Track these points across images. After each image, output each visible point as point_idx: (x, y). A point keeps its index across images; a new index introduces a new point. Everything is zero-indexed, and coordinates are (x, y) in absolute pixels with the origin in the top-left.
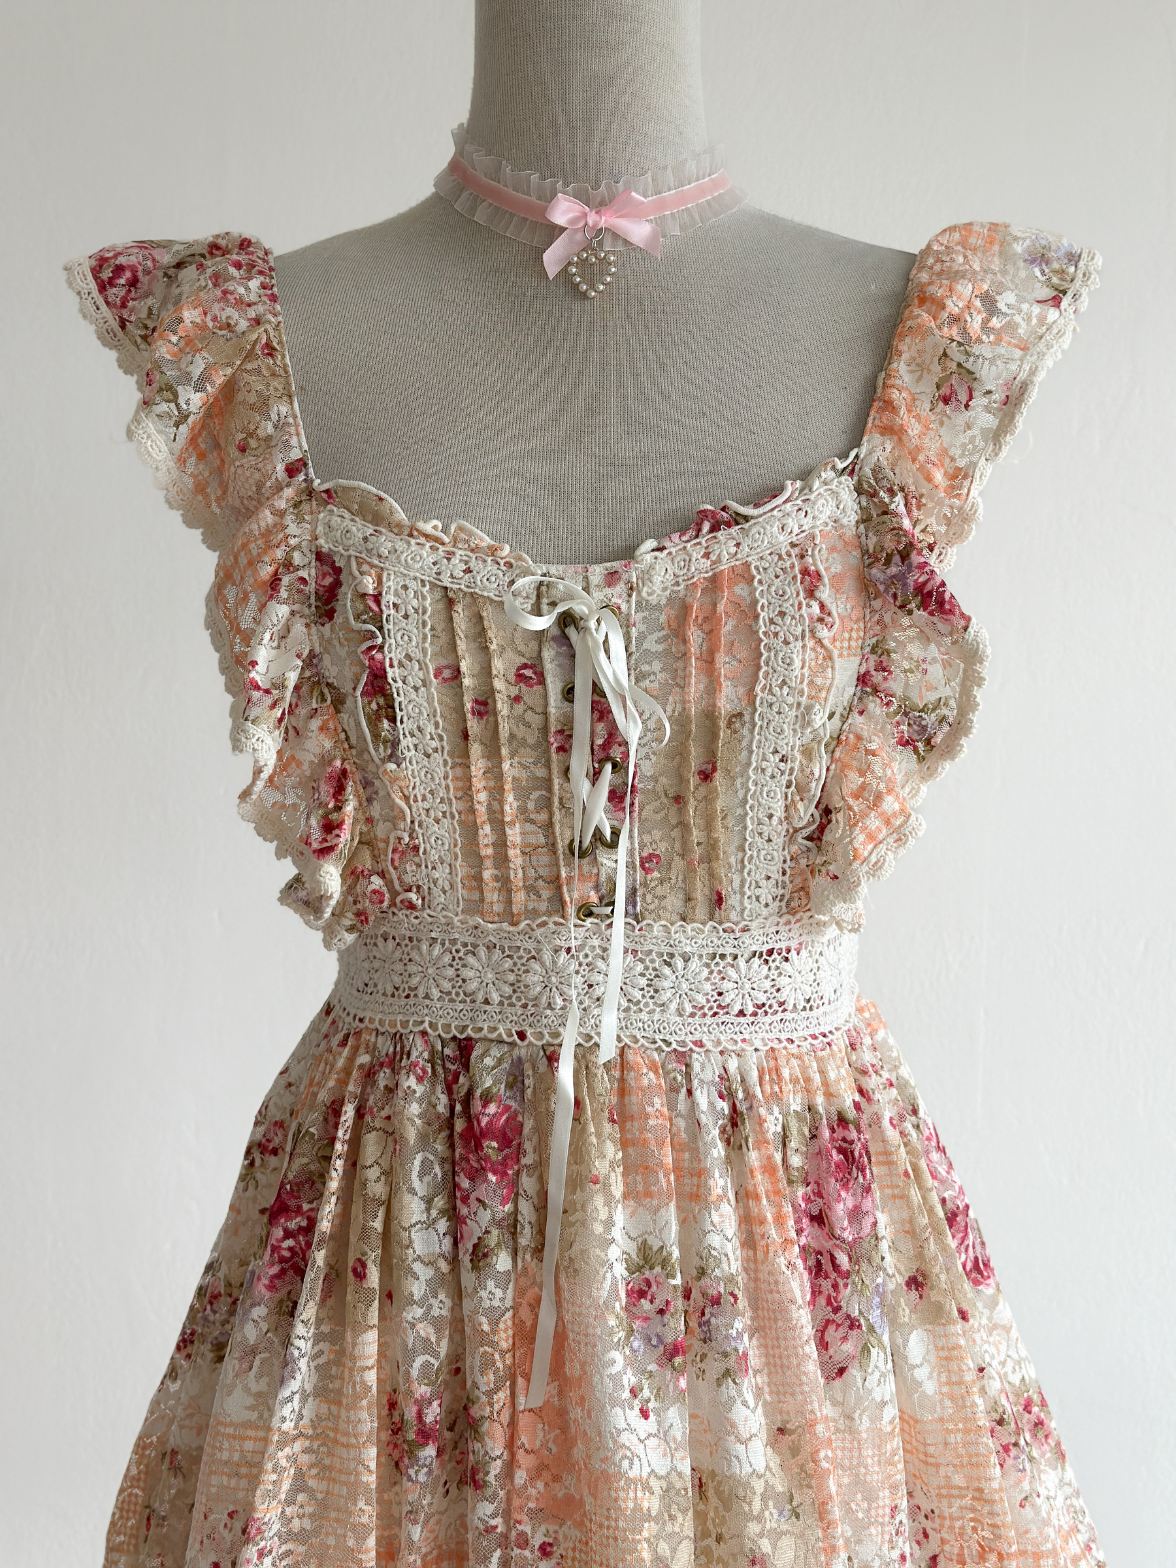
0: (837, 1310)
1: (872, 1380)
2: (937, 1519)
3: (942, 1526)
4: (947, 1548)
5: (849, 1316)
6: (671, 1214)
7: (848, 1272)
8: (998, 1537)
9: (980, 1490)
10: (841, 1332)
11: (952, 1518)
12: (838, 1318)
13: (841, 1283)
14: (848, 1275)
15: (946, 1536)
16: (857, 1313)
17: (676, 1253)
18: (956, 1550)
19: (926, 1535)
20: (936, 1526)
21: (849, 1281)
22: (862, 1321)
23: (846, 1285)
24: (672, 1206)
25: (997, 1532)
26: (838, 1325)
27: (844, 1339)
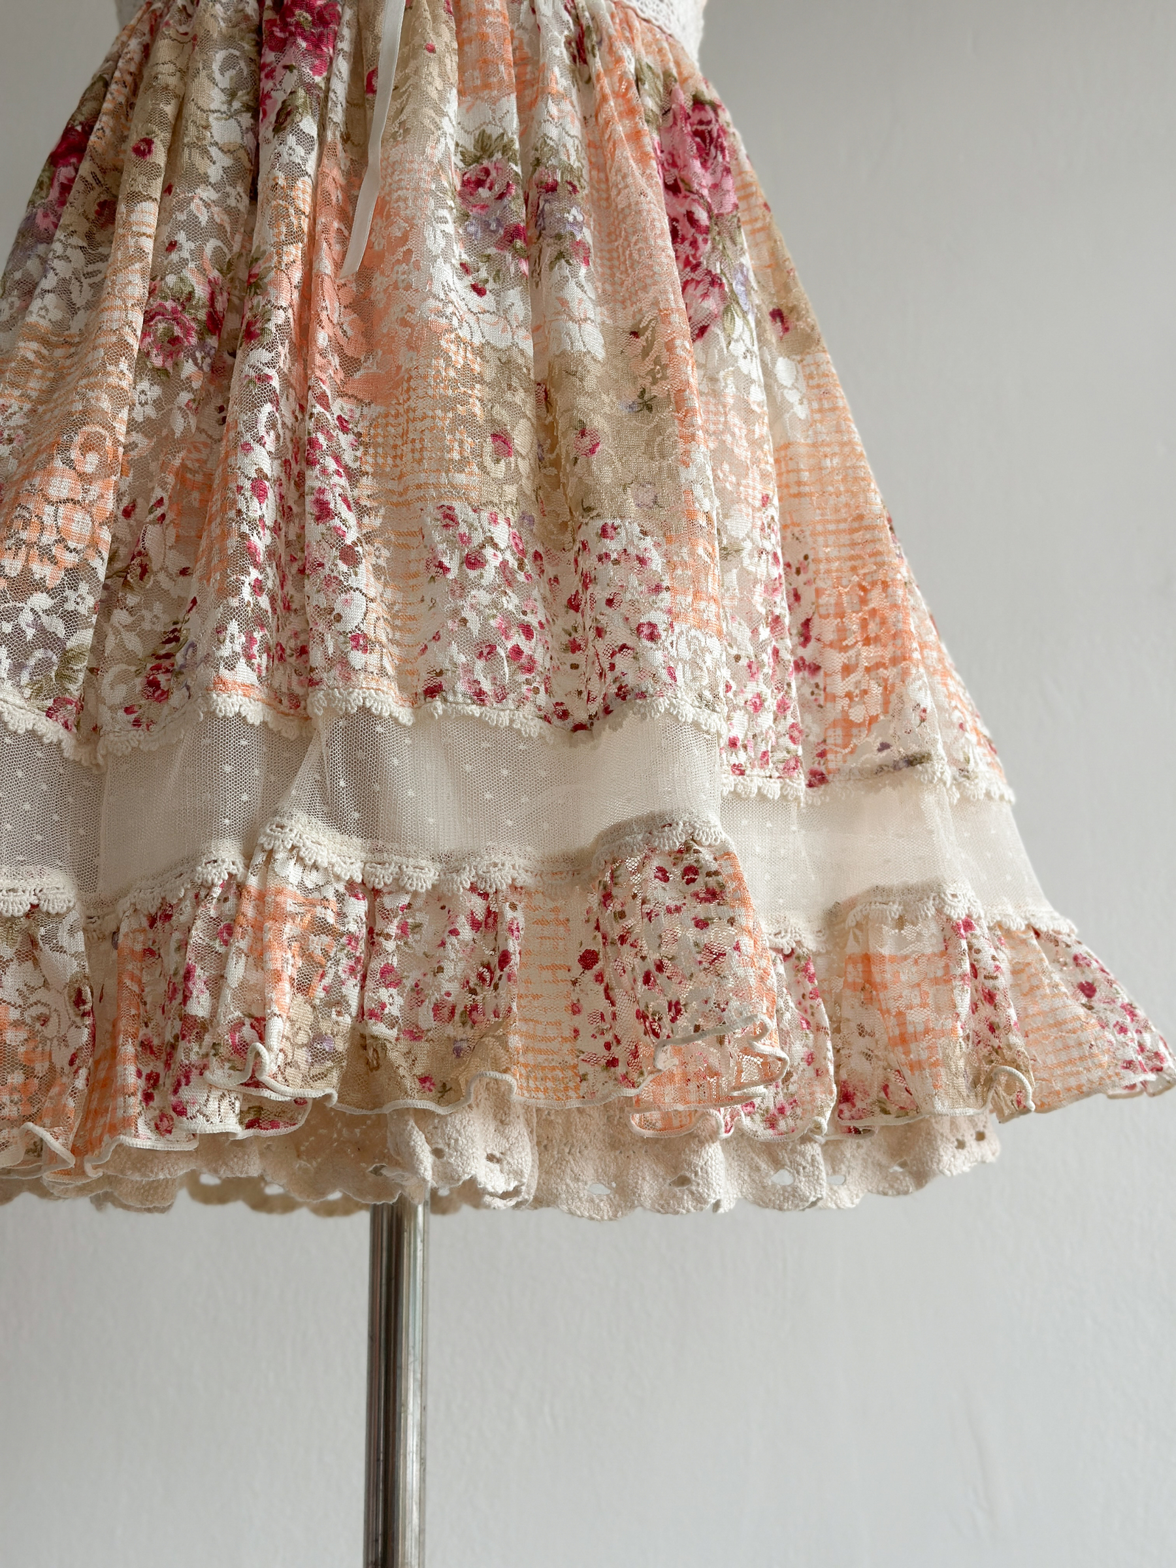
0: (695, 267)
1: (738, 349)
2: (812, 567)
3: (817, 572)
4: (823, 600)
5: (709, 272)
6: (510, 103)
7: (707, 227)
8: (880, 565)
9: (860, 517)
10: (701, 289)
11: (828, 560)
12: (697, 275)
13: (700, 238)
14: (707, 230)
15: (820, 584)
16: (718, 271)
17: (517, 146)
18: (832, 601)
19: (797, 597)
20: (810, 575)
21: (709, 237)
22: (724, 281)
23: (705, 241)
24: (513, 97)
25: (879, 559)
26: (698, 282)
27: (705, 295)
